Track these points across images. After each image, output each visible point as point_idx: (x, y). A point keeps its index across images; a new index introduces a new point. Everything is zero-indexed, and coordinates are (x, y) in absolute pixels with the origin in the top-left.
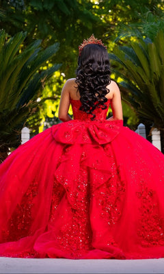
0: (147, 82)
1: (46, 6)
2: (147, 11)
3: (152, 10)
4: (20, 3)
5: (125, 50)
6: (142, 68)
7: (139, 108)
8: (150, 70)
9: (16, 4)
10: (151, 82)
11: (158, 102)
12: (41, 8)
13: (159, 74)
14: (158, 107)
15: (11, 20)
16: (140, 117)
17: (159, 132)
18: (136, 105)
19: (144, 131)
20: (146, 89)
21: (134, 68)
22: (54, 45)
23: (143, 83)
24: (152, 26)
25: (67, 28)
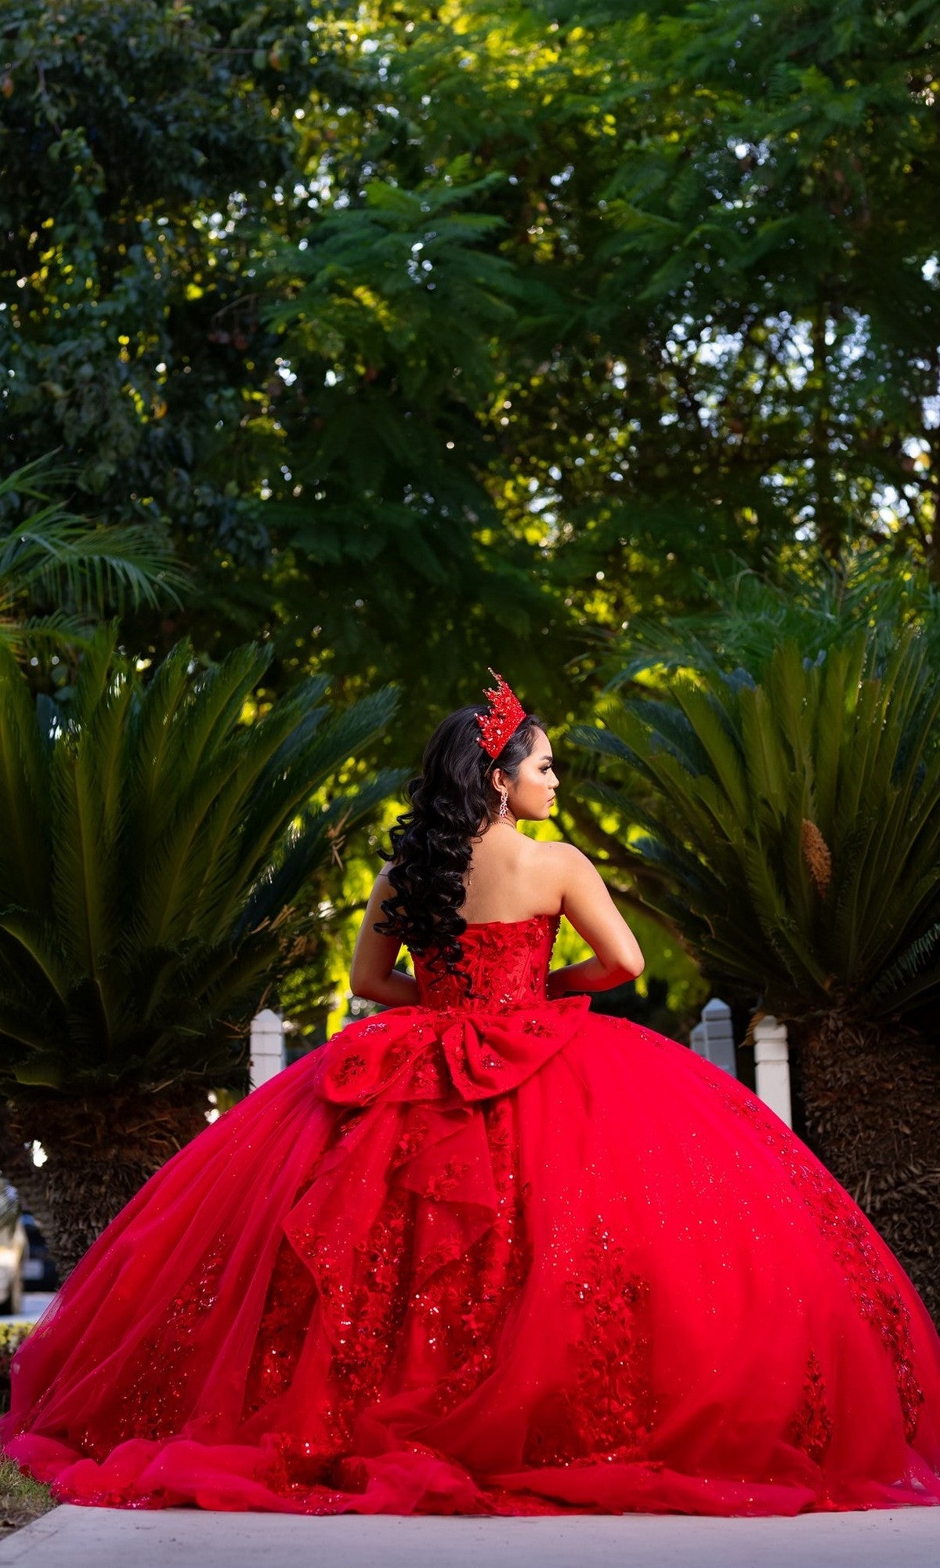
0: (736, 838)
1: (354, 549)
2: (739, 568)
3: (759, 567)
4: (255, 540)
5: (654, 716)
6: (716, 780)
7: (704, 938)
8: (748, 788)
9: (240, 541)
10: (749, 835)
11: (779, 911)
12: (336, 555)
13: (781, 806)
14: (778, 934)
15: (223, 604)
16: (708, 973)
17: (782, 1032)
18: (692, 928)
19: (727, 1027)
20: (733, 863)
21: (687, 784)
22: (379, 697)
23: (718, 840)
24: (758, 627)
25: (436, 636)
